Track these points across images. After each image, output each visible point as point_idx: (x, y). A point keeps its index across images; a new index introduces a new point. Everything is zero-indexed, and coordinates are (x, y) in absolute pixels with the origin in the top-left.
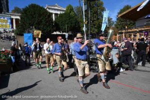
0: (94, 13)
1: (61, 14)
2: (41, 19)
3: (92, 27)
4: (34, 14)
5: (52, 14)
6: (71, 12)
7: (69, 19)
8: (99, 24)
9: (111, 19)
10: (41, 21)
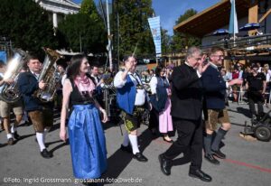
0: (135, 19)
1: (69, 15)
2: (25, 22)
3: (131, 43)
4: (11, 11)
5: (51, 13)
6: (90, 13)
7: (87, 27)
8: (144, 40)
9: (166, 31)
10: (26, 27)
